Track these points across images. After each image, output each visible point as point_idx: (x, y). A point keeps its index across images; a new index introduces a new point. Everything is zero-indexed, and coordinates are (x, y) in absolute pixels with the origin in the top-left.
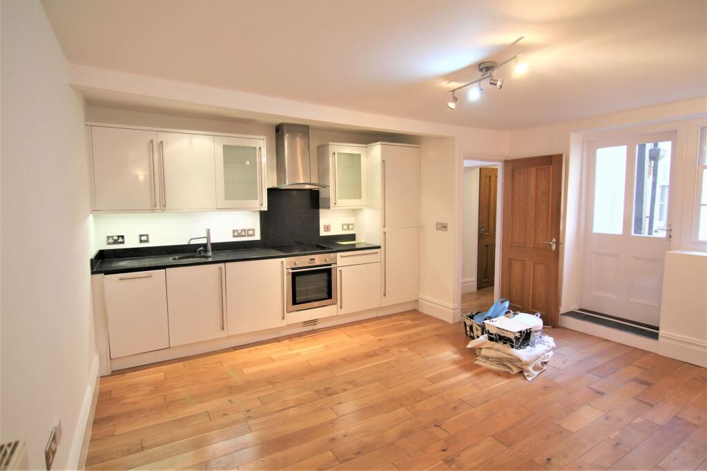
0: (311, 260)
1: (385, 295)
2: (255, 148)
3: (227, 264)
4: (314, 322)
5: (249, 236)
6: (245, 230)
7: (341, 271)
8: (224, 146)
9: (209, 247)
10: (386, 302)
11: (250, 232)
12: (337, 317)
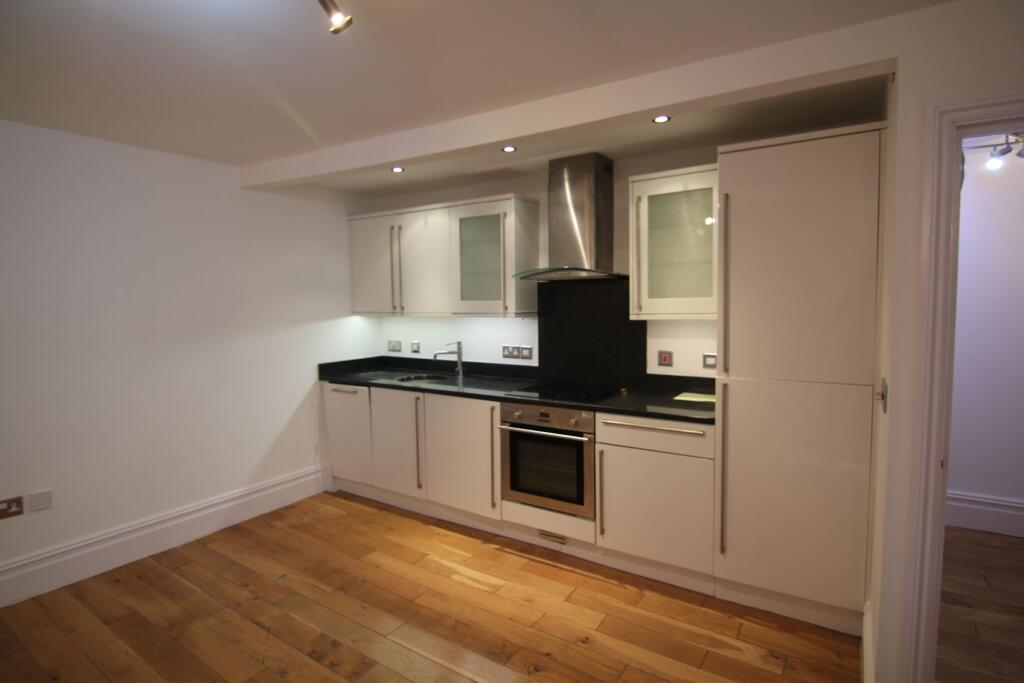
0: (542, 414)
1: (723, 550)
2: (499, 215)
3: (427, 395)
4: (562, 539)
5: (524, 358)
6: (518, 348)
7: (602, 453)
8: (462, 221)
9: (460, 368)
10: (724, 568)
11: (526, 353)
12: (593, 547)
